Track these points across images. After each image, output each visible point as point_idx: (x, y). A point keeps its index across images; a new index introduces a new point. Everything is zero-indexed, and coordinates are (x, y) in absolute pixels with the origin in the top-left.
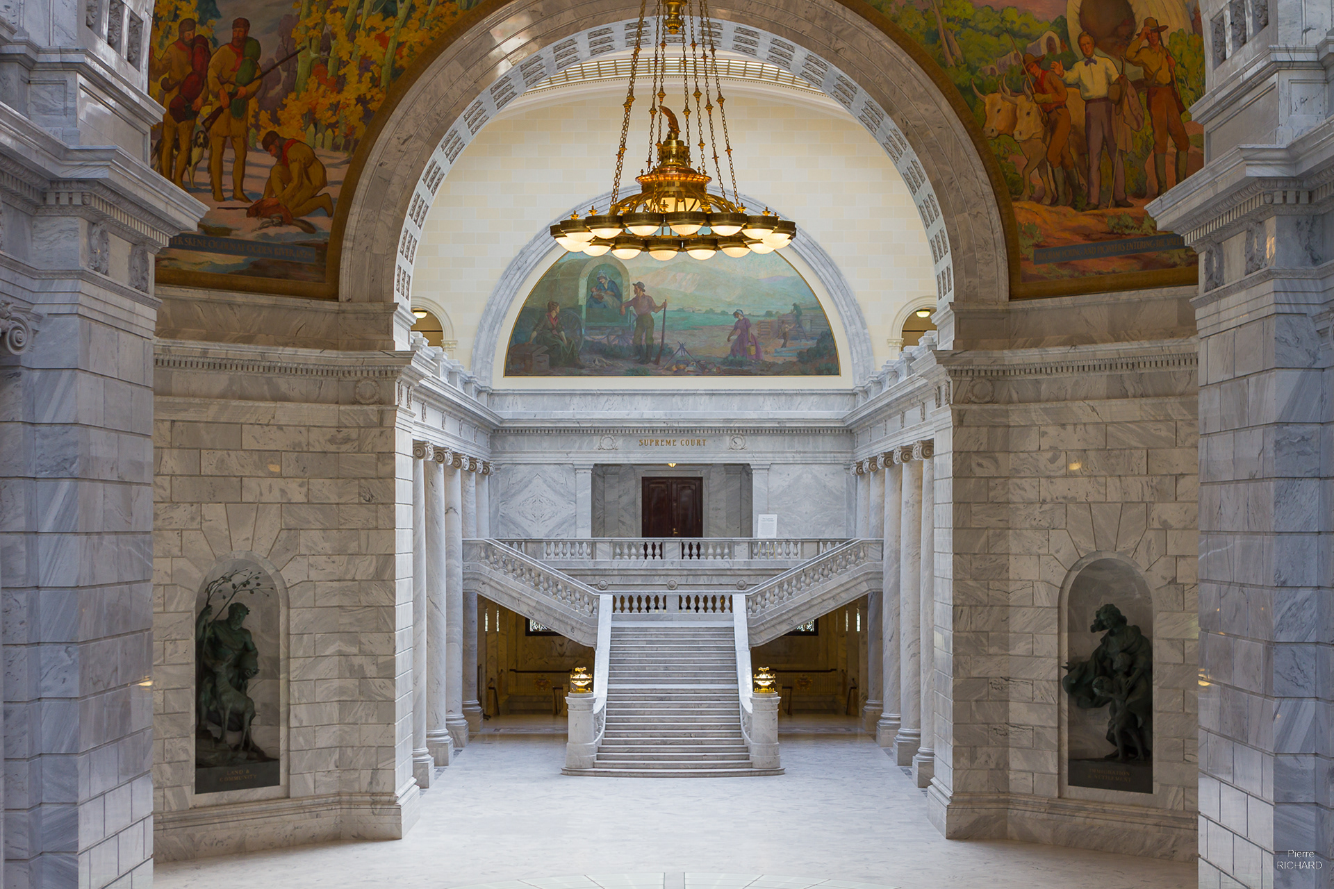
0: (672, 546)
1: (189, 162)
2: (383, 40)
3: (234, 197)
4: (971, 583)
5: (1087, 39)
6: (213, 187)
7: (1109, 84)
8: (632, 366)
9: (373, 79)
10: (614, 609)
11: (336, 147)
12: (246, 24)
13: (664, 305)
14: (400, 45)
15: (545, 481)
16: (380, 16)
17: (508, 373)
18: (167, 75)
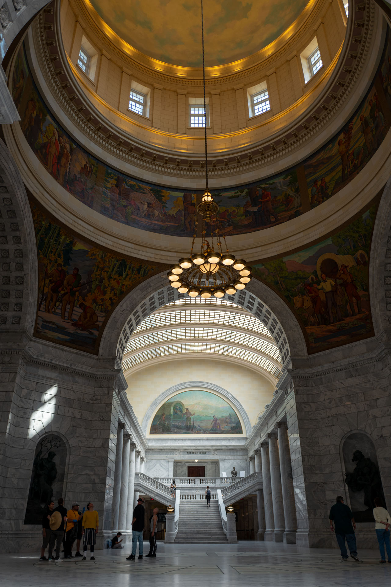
0: (198, 480)
1: (55, 305)
2: (118, 283)
3: (68, 319)
4: (307, 447)
5: (323, 275)
6: (62, 314)
7: (332, 286)
8: (185, 431)
9: (114, 293)
10: (180, 498)
11: (102, 311)
12: (78, 270)
13: (194, 414)
14: (123, 285)
15: (160, 465)
16: (118, 275)
17: (151, 433)
18: (51, 278)
